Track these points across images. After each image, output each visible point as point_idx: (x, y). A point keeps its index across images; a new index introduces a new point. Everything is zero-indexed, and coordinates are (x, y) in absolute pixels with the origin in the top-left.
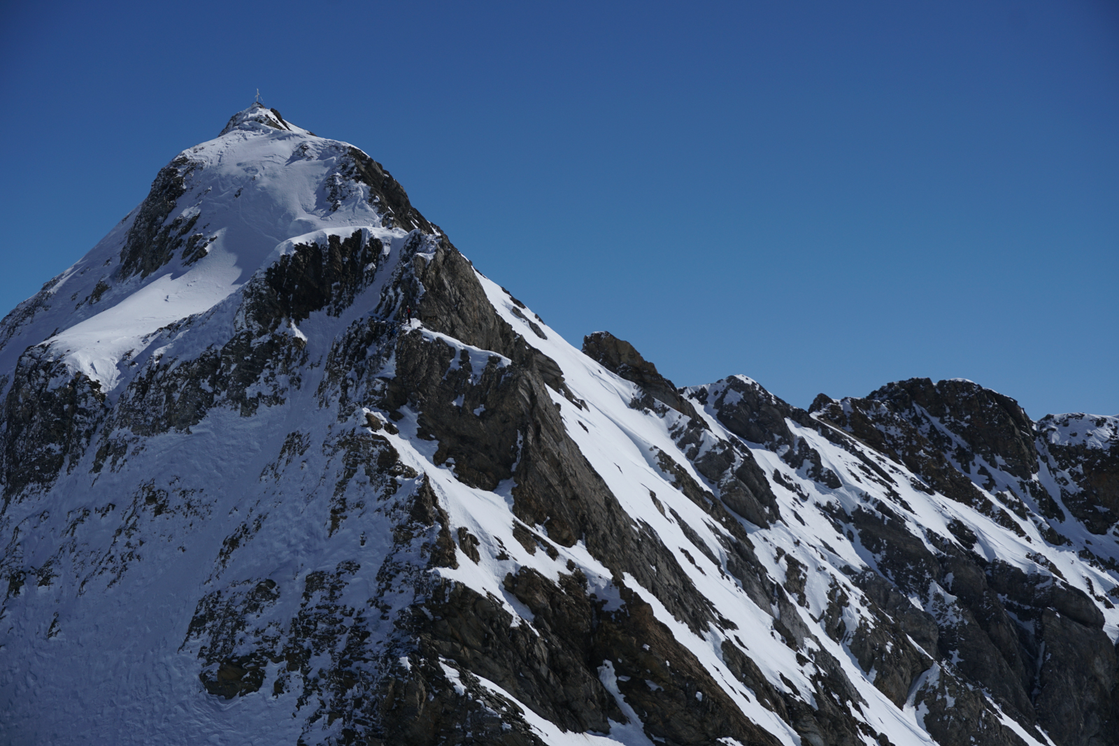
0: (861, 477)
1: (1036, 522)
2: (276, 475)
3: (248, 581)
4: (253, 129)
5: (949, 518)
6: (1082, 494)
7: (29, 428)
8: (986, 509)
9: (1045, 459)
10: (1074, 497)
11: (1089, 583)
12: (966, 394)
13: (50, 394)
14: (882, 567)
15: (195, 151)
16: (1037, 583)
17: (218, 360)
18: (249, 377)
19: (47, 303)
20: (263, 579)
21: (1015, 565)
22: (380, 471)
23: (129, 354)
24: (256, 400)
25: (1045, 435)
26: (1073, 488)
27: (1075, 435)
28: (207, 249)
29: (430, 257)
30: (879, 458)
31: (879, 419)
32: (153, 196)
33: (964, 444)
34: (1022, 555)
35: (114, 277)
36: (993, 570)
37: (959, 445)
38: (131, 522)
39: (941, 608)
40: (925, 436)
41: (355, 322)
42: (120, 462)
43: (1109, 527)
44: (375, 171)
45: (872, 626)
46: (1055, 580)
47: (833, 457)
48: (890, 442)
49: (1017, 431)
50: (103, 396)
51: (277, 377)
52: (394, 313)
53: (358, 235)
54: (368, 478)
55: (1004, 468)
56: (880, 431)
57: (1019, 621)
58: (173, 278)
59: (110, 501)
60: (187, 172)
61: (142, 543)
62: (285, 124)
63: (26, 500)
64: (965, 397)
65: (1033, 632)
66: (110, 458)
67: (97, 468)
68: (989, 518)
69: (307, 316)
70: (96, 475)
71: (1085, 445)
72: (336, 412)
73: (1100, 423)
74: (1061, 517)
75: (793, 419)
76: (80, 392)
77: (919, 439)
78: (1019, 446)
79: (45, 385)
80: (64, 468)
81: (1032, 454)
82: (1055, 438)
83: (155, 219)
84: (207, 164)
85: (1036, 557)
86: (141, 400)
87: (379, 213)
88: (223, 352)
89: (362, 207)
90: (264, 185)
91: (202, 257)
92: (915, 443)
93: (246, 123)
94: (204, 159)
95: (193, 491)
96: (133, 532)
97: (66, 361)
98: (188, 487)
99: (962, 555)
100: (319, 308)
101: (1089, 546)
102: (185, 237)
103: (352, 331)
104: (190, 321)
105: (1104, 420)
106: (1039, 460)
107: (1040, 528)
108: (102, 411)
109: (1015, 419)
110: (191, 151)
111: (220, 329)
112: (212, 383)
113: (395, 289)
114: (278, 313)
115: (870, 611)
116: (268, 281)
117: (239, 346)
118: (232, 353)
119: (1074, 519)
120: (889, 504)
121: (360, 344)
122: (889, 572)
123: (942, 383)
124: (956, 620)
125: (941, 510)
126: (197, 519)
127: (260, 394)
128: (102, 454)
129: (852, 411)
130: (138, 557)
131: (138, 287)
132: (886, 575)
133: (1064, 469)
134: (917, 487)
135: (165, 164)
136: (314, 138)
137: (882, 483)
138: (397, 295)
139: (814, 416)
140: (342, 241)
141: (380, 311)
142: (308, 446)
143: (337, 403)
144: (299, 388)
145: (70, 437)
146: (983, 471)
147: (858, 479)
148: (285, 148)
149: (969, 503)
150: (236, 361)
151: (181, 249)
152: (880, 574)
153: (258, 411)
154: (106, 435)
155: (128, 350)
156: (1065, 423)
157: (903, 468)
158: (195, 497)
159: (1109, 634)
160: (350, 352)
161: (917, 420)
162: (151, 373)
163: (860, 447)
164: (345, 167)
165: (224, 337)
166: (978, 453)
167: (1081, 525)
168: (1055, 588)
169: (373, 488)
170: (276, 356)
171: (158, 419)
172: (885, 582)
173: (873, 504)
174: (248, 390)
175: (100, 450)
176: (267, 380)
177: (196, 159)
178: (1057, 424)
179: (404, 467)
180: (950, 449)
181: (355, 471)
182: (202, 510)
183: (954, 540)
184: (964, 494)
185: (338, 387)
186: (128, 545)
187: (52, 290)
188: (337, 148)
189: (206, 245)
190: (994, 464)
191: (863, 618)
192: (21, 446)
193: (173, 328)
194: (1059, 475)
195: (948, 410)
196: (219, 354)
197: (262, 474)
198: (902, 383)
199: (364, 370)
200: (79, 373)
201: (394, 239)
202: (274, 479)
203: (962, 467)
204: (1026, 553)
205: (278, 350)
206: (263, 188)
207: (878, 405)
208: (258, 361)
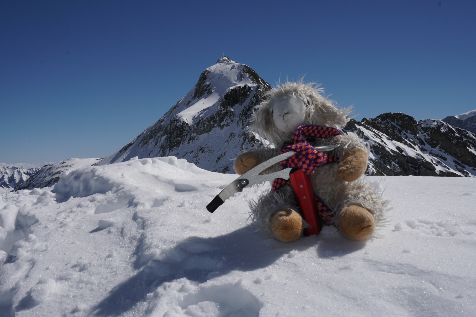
0: (374, 137)
1: (418, 146)
2: (228, 143)
3: (223, 167)
4: (222, 62)
5: (396, 146)
6: (430, 139)
7: (173, 135)
8: (406, 143)
9: (420, 131)
10: (428, 140)
11: (432, 160)
12: (400, 116)
13: (178, 127)
14: (380, 158)
15: (209, 68)
16: (419, 161)
17: (214, 117)
18: (221, 121)
19: (178, 106)
20: (226, 167)
21: (413, 157)
22: (251, 141)
23: (195, 117)
24: (223, 126)
25: (420, 125)
26: (427, 137)
27: (428, 124)
28: (213, 91)
29: (262, 90)
30: (378, 132)
31: (378, 123)
32: (200, 80)
33: (400, 128)
34: (415, 154)
35: (192, 99)
36: (407, 158)
37: (399, 128)
38: (196, 155)
39: (395, 168)
40: (390, 127)
41: (245, 106)
42: (194, 141)
43: (437, 146)
44: (251, 70)
45: (375, 173)
46: (423, 160)
47: (367, 133)
48: (381, 128)
49: (413, 124)
50: (189, 126)
51: (228, 120)
52: (254, 104)
53: (245, 86)
54: (249, 142)
55: (410, 133)
56: (379, 126)
57: (414, 170)
58: (205, 98)
59: (192, 150)
60: (207, 73)
61: (199, 160)
62: (230, 61)
63: (173, 151)
64: (400, 117)
65: (418, 172)
66: (191, 141)
67: (189, 143)
68: (406, 146)
69: (234, 106)
70: (189, 145)
71: (430, 127)
72: (241, 127)
73: (434, 121)
74: (425, 144)
75: (357, 124)
76: (184, 126)
77: (389, 127)
78: (414, 128)
79: (176, 125)
80: (182, 143)
81: (417, 130)
82: (422, 126)
83: (201, 85)
84: (212, 71)
85: (418, 155)
86: (198, 127)
87: (252, 80)
88: (215, 115)
89: (248, 79)
90: (225, 75)
91: (211, 93)
92: (387, 128)
93: (221, 61)
94: (211, 70)
95: (210, 147)
96: (197, 157)
97: (181, 119)
98: (209, 146)
99: (400, 155)
100: (237, 103)
101: (432, 151)
102: (207, 89)
103: (244, 108)
104: (208, 108)
105: (435, 120)
106: (419, 131)
107: (419, 147)
108: (189, 130)
109: (412, 121)
110: (208, 68)
111: (215, 110)
112: (213, 122)
113: (254, 98)
114: (227, 105)
115: (375, 169)
116: (225, 98)
117: (219, 113)
118: (217, 115)
119: (428, 145)
120: (381, 143)
121: (246, 111)
122: (382, 160)
123: (394, 114)
124: (398, 170)
125: (394, 144)
126: (211, 153)
127: (224, 124)
128: (190, 140)
129: (372, 121)
130: (198, 163)
131: (197, 101)
132: (381, 160)
133: (425, 133)
134: (388, 139)
135: (202, 72)
136: (237, 64)
137: (379, 138)
138: (254, 99)
139: (362, 123)
140: (241, 88)
141: (250, 103)
142: (235, 136)
143: (241, 125)
144: (233, 122)
145: (182, 136)
146: (405, 134)
147: (373, 138)
148: (230, 66)
149: (401, 142)
150: (218, 117)
151: (207, 92)
152: (379, 160)
153: (224, 128)
154: (190, 135)
155: (195, 116)
156: (425, 121)
157: (385, 135)
158: (210, 149)
159: (437, 172)
160: (244, 113)
161: (388, 123)
162: (200, 121)
163: (374, 130)
164: (243, 70)
165: (215, 111)
166: (403, 130)
167: (430, 146)
168: (423, 162)
169: (250, 145)
170: (227, 115)
171: (201, 131)
172: (380, 162)
173: (377, 143)
174: (221, 123)
175: (189, 139)
176: (225, 121)
177: (209, 70)
178: (423, 122)
179: (256, 139)
180: (396, 130)
181: (246, 141)
182: (212, 151)
183: (398, 151)
184: (400, 140)
185: (241, 122)
186: (196, 160)
187: (179, 103)
188: (242, 65)
189: (212, 90)
190: (407, 133)
191: (373, 171)
192: (172, 139)
193: (204, 110)
194: (424, 134)
195: (396, 120)
196: (214, 116)
197: (225, 143)
198: (384, 114)
199: (247, 117)
200: (184, 121)
201: (254, 87)
202: (228, 144)
203: (400, 134)
204: (416, 154)
205: (228, 114)
206: (225, 76)
207: (378, 120)
208: (223, 117)
